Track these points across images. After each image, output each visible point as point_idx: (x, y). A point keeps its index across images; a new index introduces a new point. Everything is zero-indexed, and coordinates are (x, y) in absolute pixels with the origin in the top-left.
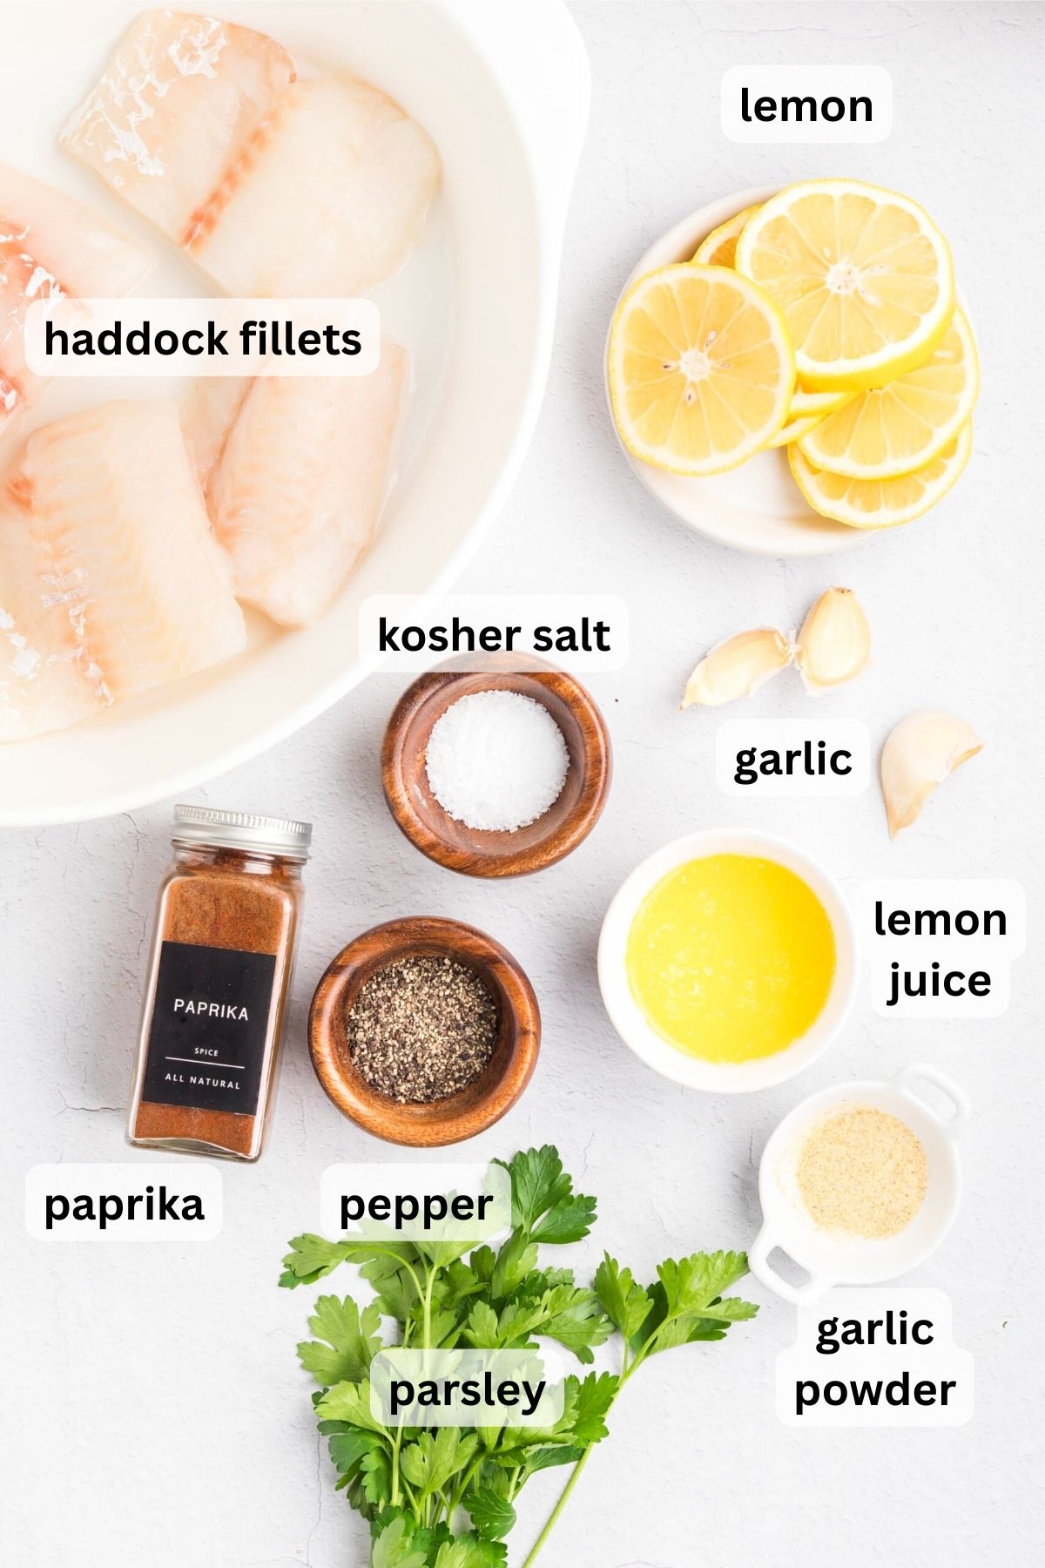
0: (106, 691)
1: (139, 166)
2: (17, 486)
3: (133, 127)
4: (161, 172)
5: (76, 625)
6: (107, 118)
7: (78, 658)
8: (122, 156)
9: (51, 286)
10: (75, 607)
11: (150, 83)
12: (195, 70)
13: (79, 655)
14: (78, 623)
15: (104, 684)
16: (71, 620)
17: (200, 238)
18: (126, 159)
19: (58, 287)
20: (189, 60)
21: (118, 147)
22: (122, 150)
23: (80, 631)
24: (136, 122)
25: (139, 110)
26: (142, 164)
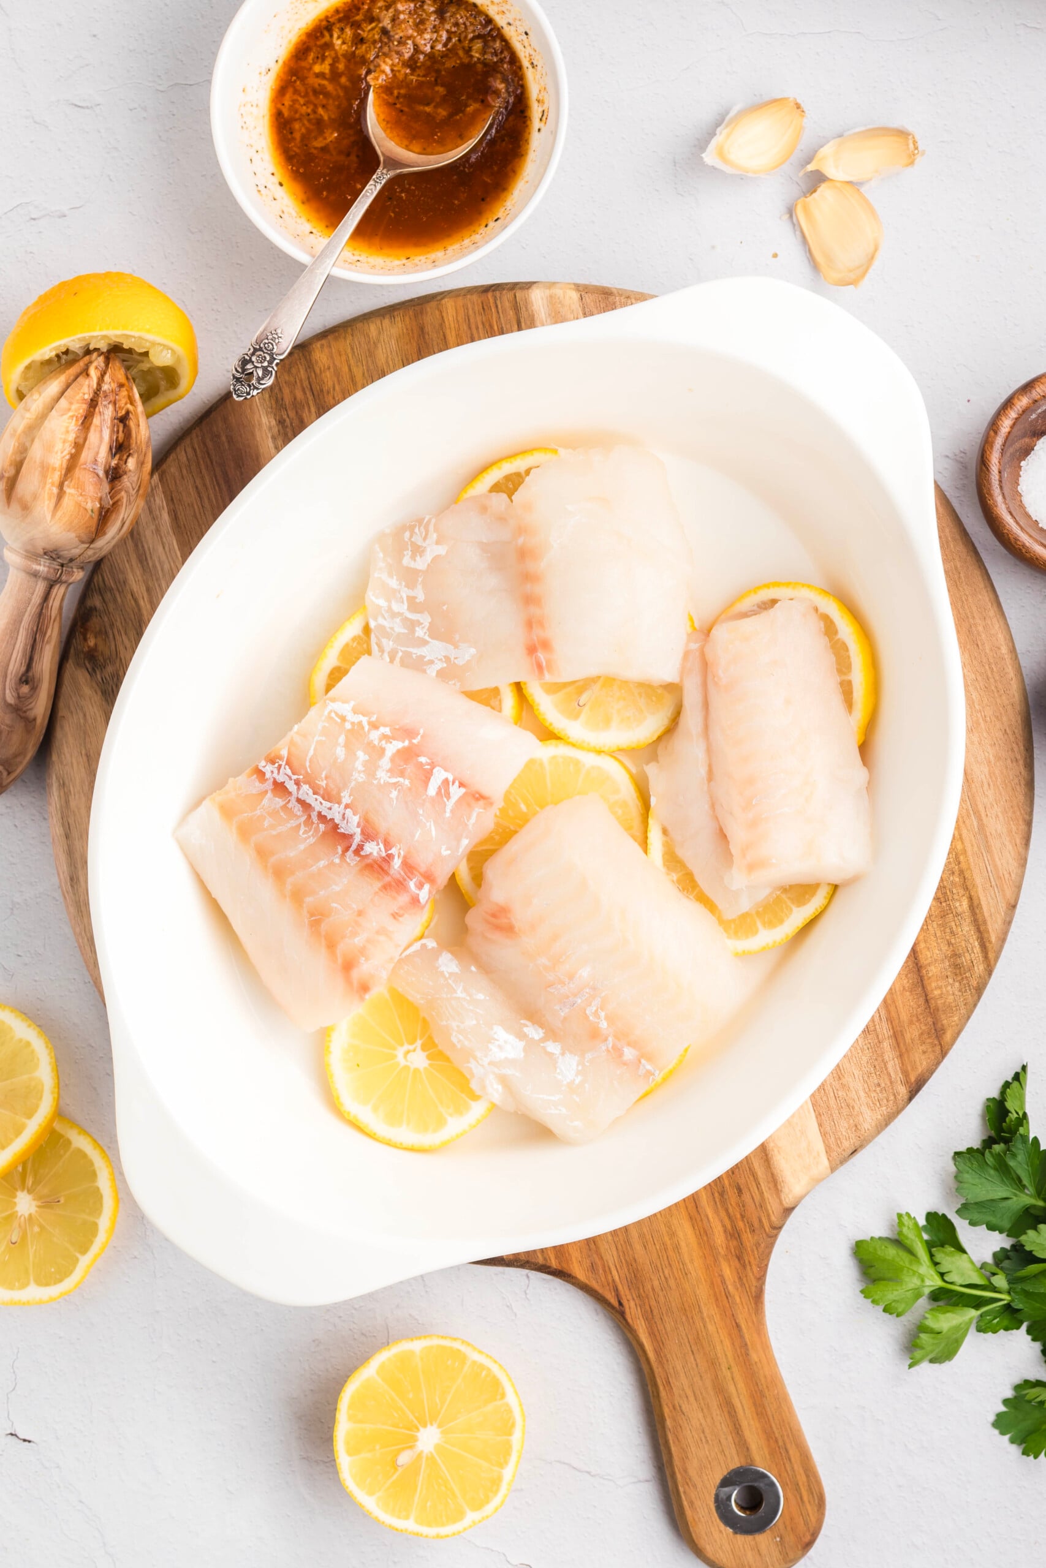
0: (649, 1067)
1: (456, 661)
2: (494, 916)
3: (427, 638)
4: (473, 651)
5: (597, 1020)
6: (403, 649)
7: (610, 1048)
8: (439, 665)
9: (451, 784)
10: (590, 1005)
11: (407, 597)
12: (428, 557)
13: (610, 1046)
14: (599, 1018)
15: (643, 1061)
16: (591, 1018)
17: (548, 662)
18: (445, 665)
19: (457, 783)
20: (421, 557)
21: (431, 662)
22: (436, 661)
23: (604, 1025)
24: (425, 633)
25: (419, 623)
26: (456, 658)
